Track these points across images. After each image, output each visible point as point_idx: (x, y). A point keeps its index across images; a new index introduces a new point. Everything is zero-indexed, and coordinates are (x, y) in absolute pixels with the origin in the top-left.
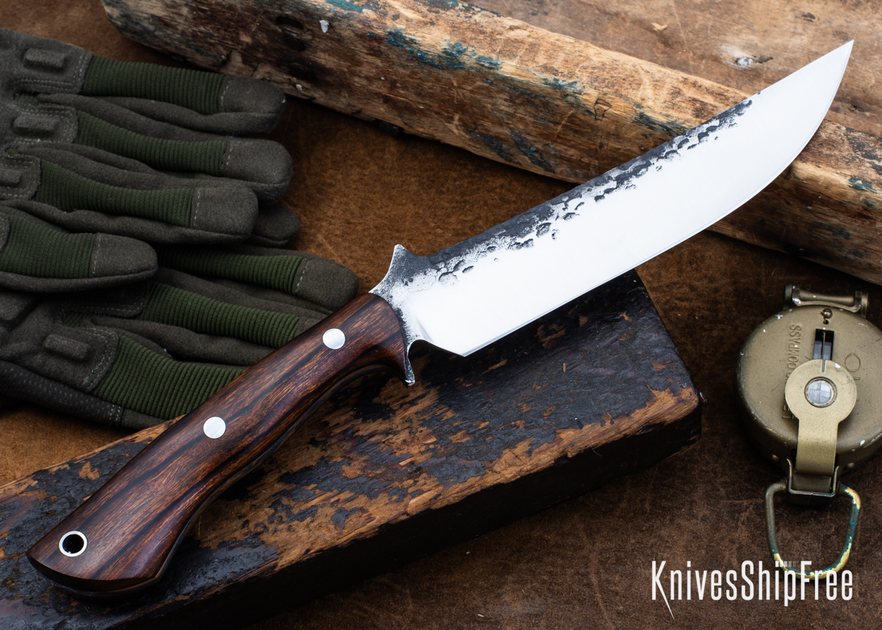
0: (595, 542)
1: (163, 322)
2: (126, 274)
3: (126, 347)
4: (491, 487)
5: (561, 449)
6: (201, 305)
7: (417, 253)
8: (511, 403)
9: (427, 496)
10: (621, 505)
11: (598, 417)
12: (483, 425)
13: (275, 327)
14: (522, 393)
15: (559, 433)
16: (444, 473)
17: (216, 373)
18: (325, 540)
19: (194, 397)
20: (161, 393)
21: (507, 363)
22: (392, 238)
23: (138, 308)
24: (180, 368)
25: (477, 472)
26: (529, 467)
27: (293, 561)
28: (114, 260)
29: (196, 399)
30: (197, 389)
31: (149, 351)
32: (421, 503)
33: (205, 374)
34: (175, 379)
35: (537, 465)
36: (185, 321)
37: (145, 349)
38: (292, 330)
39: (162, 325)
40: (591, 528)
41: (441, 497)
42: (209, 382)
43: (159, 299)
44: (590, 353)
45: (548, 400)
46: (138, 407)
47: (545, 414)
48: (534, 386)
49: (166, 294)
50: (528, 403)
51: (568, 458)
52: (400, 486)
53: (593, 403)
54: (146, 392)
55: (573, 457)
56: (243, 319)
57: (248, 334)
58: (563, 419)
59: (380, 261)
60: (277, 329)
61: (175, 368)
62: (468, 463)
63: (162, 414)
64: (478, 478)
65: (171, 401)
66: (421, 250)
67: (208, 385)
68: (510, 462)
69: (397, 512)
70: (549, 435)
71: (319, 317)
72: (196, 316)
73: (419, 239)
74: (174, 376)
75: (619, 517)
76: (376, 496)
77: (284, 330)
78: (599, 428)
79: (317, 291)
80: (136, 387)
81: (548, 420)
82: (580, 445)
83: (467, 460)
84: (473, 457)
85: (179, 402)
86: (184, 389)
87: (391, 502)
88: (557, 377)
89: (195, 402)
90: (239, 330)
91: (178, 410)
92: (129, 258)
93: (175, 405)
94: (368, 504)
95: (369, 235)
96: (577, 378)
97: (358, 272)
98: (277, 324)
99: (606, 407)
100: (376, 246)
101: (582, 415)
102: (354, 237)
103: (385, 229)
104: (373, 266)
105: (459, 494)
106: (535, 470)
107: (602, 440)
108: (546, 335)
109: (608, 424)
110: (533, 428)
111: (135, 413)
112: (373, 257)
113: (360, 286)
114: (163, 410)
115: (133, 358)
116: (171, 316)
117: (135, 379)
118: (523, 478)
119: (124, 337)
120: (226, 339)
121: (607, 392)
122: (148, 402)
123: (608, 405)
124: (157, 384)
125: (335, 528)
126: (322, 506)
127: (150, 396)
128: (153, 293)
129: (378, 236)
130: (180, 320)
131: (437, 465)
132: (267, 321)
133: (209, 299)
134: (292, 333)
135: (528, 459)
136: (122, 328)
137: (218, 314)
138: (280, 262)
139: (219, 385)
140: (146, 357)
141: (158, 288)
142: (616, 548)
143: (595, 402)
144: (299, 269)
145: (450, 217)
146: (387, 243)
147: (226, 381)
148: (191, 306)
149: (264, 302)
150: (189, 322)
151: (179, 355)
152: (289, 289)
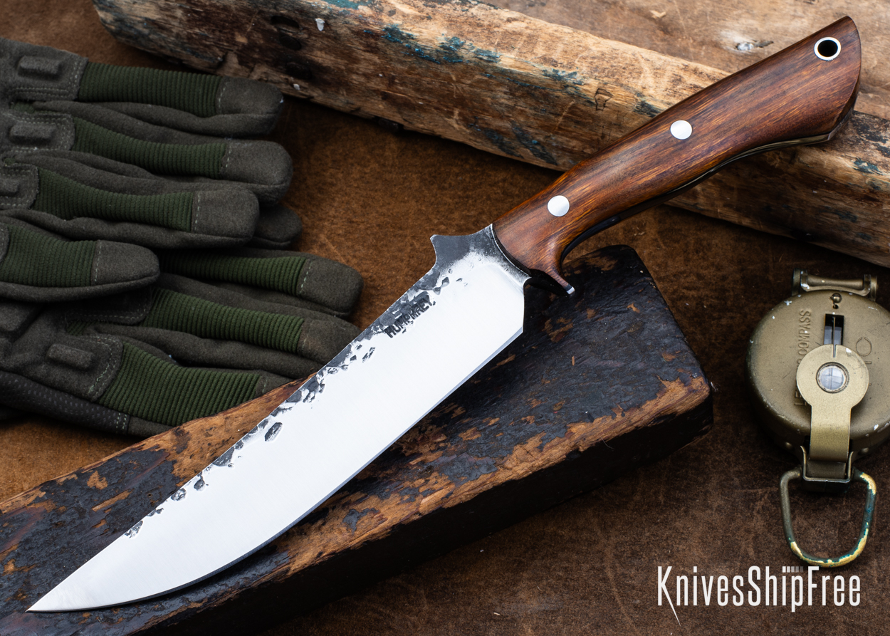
0: (610, 536)
1: (167, 328)
2: (128, 280)
3: (130, 354)
4: (503, 483)
5: (573, 444)
6: (205, 310)
7: (421, 250)
8: (520, 399)
9: (439, 495)
10: (634, 498)
11: (609, 410)
12: (493, 421)
13: (280, 329)
14: (532, 388)
15: (570, 428)
16: (455, 471)
17: (223, 377)
18: (337, 543)
19: (201, 403)
20: (168, 400)
21: (516, 358)
22: (395, 236)
23: (142, 315)
24: (186, 373)
25: (488, 470)
26: (541, 463)
27: (306, 564)
28: (116, 267)
29: (202, 405)
30: (204, 395)
31: (154, 357)
32: (433, 502)
33: (211, 379)
34: (181, 385)
35: (549, 460)
36: (189, 326)
37: (150, 355)
38: (297, 332)
39: (166, 331)
40: (605, 522)
41: (453, 496)
42: (215, 387)
43: (162, 305)
44: (598, 346)
45: (557, 394)
46: (144, 414)
47: (555, 409)
48: (543, 380)
49: (169, 300)
50: (537, 398)
51: (580, 452)
52: (411, 486)
53: (603, 396)
54: (153, 399)
55: (585, 451)
56: (248, 322)
57: (253, 338)
58: (574, 413)
59: (384, 260)
60: (282, 331)
61: (181, 374)
62: (479, 461)
63: (168, 421)
64: (490, 475)
65: (178, 407)
66: (425, 247)
67: (214, 390)
68: (522, 458)
69: (409, 512)
70: (560, 430)
71: (324, 318)
72: (200, 321)
73: (422, 236)
74: (180, 382)
75: (633, 511)
76: (387, 496)
77: (289, 332)
78: (610, 421)
79: (322, 292)
80: (142, 394)
81: (558, 414)
82: (592, 439)
83: (478, 457)
84: (484, 454)
85: (185, 408)
86: (191, 395)
87: (402, 502)
88: (566, 370)
89: (201, 408)
90: (244, 334)
91: (185, 416)
92: (130, 264)
93: (182, 412)
94: (380, 505)
95: (372, 234)
96: (586, 371)
97: (362, 271)
98: (282, 326)
99: (616, 400)
100: (379, 244)
101: (592, 408)
102: (357, 236)
103: (388, 228)
104: (377, 265)
105: (471, 492)
106: (547, 465)
107: (614, 433)
108: (554, 330)
109: (619, 417)
110: (543, 423)
111: (142, 420)
112: (377, 255)
113: (365, 285)
114: (170, 416)
115: (138, 366)
116: (175, 321)
117: (140, 386)
118: (535, 474)
119: (128, 344)
120: (231, 343)
121: (617, 384)
122: (154, 410)
123: (619, 397)
124: (163, 390)
125: (347, 530)
126: (333, 508)
127: (156, 403)
128: (156, 299)
129: (381, 234)
130: (184, 325)
131: (448, 464)
132: (272, 324)
133: (213, 303)
134: (298, 335)
135: (539, 455)
136: (126, 335)
137: (222, 317)
138: (283, 264)
139: (225, 390)
140: (151, 364)
141: (161, 294)
142: (631, 541)
143: (605, 395)
144: (302, 270)
145: (453, 213)
146: (390, 241)
147: (232, 386)
148: (195, 310)
149: (267, 304)
150: (194, 327)
151: (184, 361)
152: (293, 291)
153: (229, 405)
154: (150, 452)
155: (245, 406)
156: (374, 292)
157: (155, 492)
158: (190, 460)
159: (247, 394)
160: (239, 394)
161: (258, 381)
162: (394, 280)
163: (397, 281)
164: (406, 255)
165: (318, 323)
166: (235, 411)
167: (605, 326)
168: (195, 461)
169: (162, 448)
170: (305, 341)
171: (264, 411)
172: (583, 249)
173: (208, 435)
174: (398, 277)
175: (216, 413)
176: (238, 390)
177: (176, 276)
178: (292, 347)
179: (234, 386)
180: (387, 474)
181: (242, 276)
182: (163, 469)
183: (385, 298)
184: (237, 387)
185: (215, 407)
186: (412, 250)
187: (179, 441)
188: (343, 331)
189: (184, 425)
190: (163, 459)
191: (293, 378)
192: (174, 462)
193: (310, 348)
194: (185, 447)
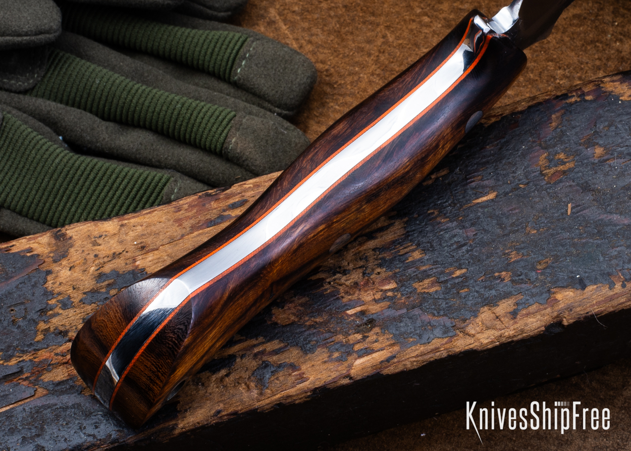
0: (587, 437)
1: (61, 102)
2: (19, 35)
3: (10, 129)
4: (461, 353)
5: (555, 314)
6: (112, 85)
7: (395, 44)
8: (496, 248)
9: (378, 357)
10: (624, 393)
11: (607, 277)
12: (458, 273)
13: (204, 121)
14: (512, 236)
15: (554, 293)
16: (403, 329)
17: (123, 173)
18: (241, 401)
19: (92, 202)
20: (50, 192)
21: (497, 196)
22: (364, 23)
23: (31, 81)
24: (78, 163)
25: (445, 333)
26: (512, 333)
27: (198, 423)
28: (6, 16)
29: (94, 205)
30: (97, 192)
31: (40, 136)
32: (369, 364)
33: (108, 173)
34: (70, 176)
35: (522, 331)
36: (89, 103)
37: (35, 133)
38: (225, 128)
39: (59, 105)
41: (396, 360)
42: (113, 184)
43: (59, 72)
44: (603, 194)
45: (544, 249)
46: (18, 208)
47: (539, 267)
48: (528, 229)
49: (69, 66)
50: (518, 250)
51: (563, 326)
52: (344, 341)
53: (601, 259)
54: (31, 189)
55: (570, 326)
56: (164, 108)
57: (168, 128)
58: (561, 275)
59: (346, 51)
60: (206, 124)
61: (71, 162)
62: (434, 320)
63: (48, 220)
64: (446, 340)
65: (62, 204)
66: (400, 42)
67: (111, 188)
68: (489, 324)
69: (337, 374)
70: (542, 294)
71: (261, 114)
72: (104, 98)
73: (399, 27)
74: (69, 172)
75: (621, 408)
76: (312, 350)
77: (215, 126)
78: (605, 291)
79: (263, 81)
80: (19, 181)
81: (542, 274)
82: (581, 311)
83: (434, 315)
84: (442, 313)
85: (72, 206)
86: (80, 190)
87: (330, 359)
88: (558, 220)
89: (92, 209)
90: (157, 122)
91: (70, 216)
92: (25, 15)
93: (66, 210)
94: (301, 360)
95: (336, 16)
96: (584, 224)
97: (317, 62)
98: (206, 118)
99: (617, 265)
100: (343, 31)
101: (585, 272)
102: (316, 16)
103: (357, 10)
104: (337, 56)
105: (419, 358)
106: (520, 337)
107: (609, 307)
108: (549, 168)
109: (618, 287)
110: (521, 283)
111: (14, 215)
112: (338, 44)
113: (318, 79)
114: (51, 214)
115: (19, 145)
116: (73, 95)
117: (18, 171)
118: (503, 346)
119: (9, 116)
120: (140, 132)
121: (621, 246)
122: (32, 203)
123: (621, 262)
124: (46, 180)
125: (256, 386)
126: (242, 357)
127: (35, 195)
128: (52, 63)
129: (347, 18)
130: (83, 101)
131: (394, 319)
132: (195, 114)
133: (123, 78)
134: (225, 131)
135: (512, 322)
136: (9, 104)
137: (133, 98)
138: (218, 40)
139: (124, 189)
140: (35, 145)
141: (59, 58)
142: (613, 447)
143: (604, 258)
144: (242, 50)
145: (442, 3)
146: (357, 29)
147: (134, 185)
148: (99, 84)
149: (192, 87)
150: (95, 105)
151: (77, 146)
152: (227, 76)
153: (128, 209)
154: (20, 256)
155: (147, 213)
156: (328, 90)
157: (19, 307)
158: (69, 273)
159: (152, 198)
160: (142, 197)
161: (168, 184)
162: (356, 78)
163: (359, 80)
164: (375, 48)
165: (254, 120)
166: (134, 217)
167: (616, 170)
168: (75, 274)
169: (35, 253)
170: (234, 140)
171: (171, 222)
172: (600, 69)
173: (95, 244)
174: (361, 75)
175: (109, 217)
176: (141, 192)
177: (81, 38)
178: (216, 146)
179: (137, 186)
180: (316, 322)
181: (164, 48)
182: (34, 280)
183: (341, 100)
184: (140, 187)
185: (109, 209)
186: (383, 43)
187: (57, 246)
188: (283, 134)
189: (67, 227)
190: (35, 267)
191: (213, 185)
192: (49, 272)
193: (238, 151)
194: (64, 255)
